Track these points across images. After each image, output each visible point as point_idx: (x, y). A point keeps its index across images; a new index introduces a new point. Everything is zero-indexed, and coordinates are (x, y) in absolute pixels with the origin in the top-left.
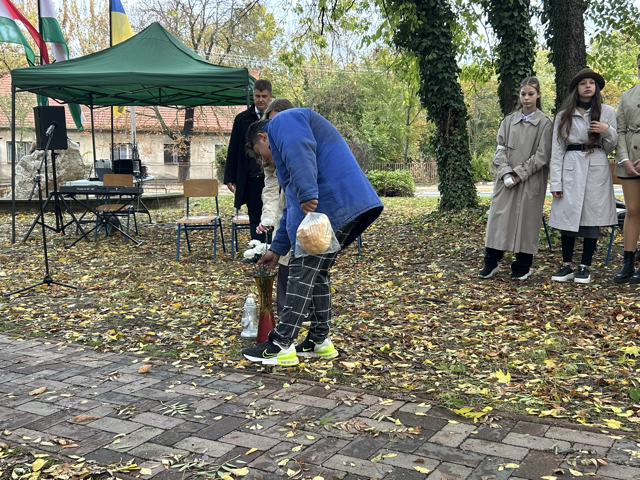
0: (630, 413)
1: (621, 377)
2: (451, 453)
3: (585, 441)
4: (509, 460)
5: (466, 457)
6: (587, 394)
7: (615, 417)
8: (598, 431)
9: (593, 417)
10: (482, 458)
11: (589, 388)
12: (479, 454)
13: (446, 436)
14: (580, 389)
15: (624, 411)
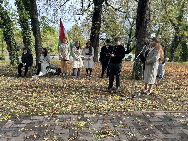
0: (48, 110)
1: (47, 102)
2: (8, 130)
3: (39, 118)
4: (22, 128)
5: (12, 130)
6: (40, 107)
7: (45, 111)
8: (41, 115)
9: (41, 112)
10: (15, 129)
11: (41, 105)
12: (15, 128)
13: (7, 125)
14: (39, 106)
15: (47, 109)
